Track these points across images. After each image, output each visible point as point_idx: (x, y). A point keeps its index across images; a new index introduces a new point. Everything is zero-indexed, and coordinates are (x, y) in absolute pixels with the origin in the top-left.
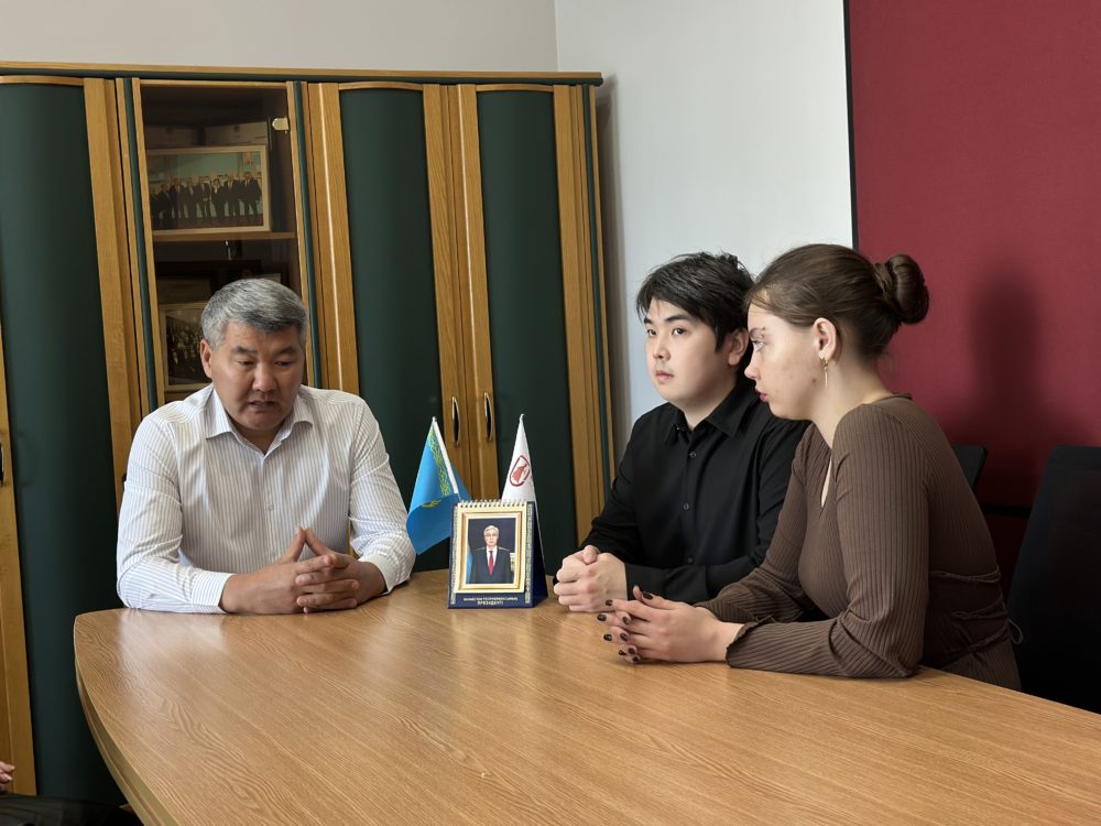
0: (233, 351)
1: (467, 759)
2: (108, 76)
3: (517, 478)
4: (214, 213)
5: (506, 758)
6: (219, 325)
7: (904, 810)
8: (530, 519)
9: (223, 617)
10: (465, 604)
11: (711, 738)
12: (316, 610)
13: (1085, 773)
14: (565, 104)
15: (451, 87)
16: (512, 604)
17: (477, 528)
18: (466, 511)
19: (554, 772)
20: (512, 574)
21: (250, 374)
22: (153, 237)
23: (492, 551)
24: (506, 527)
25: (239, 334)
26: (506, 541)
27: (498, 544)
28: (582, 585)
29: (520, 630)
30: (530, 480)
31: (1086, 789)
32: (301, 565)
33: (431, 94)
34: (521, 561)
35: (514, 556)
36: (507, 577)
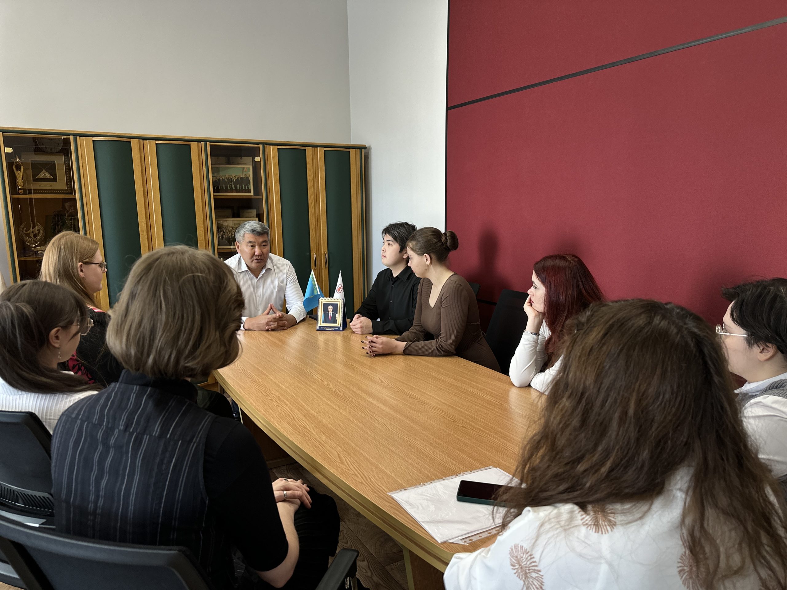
0: (248, 243)
1: (328, 385)
2: (199, 141)
3: (339, 291)
4: (234, 188)
5: (339, 384)
6: (242, 235)
7: (446, 402)
8: (343, 304)
9: (244, 331)
10: (321, 329)
11: (396, 379)
12: (272, 330)
13: (493, 392)
14: (354, 155)
15: (316, 148)
16: (337, 330)
17: (326, 306)
18: (323, 301)
19: (353, 389)
20: (337, 321)
21: (253, 250)
22: (214, 196)
23: (330, 313)
24: (335, 306)
25: (249, 237)
26: (335, 310)
27: (333, 311)
28: (359, 326)
29: (338, 337)
30: (343, 291)
31: (493, 396)
32: (269, 316)
33: (309, 150)
34: (339, 316)
35: (337, 315)
36: (335, 322)
